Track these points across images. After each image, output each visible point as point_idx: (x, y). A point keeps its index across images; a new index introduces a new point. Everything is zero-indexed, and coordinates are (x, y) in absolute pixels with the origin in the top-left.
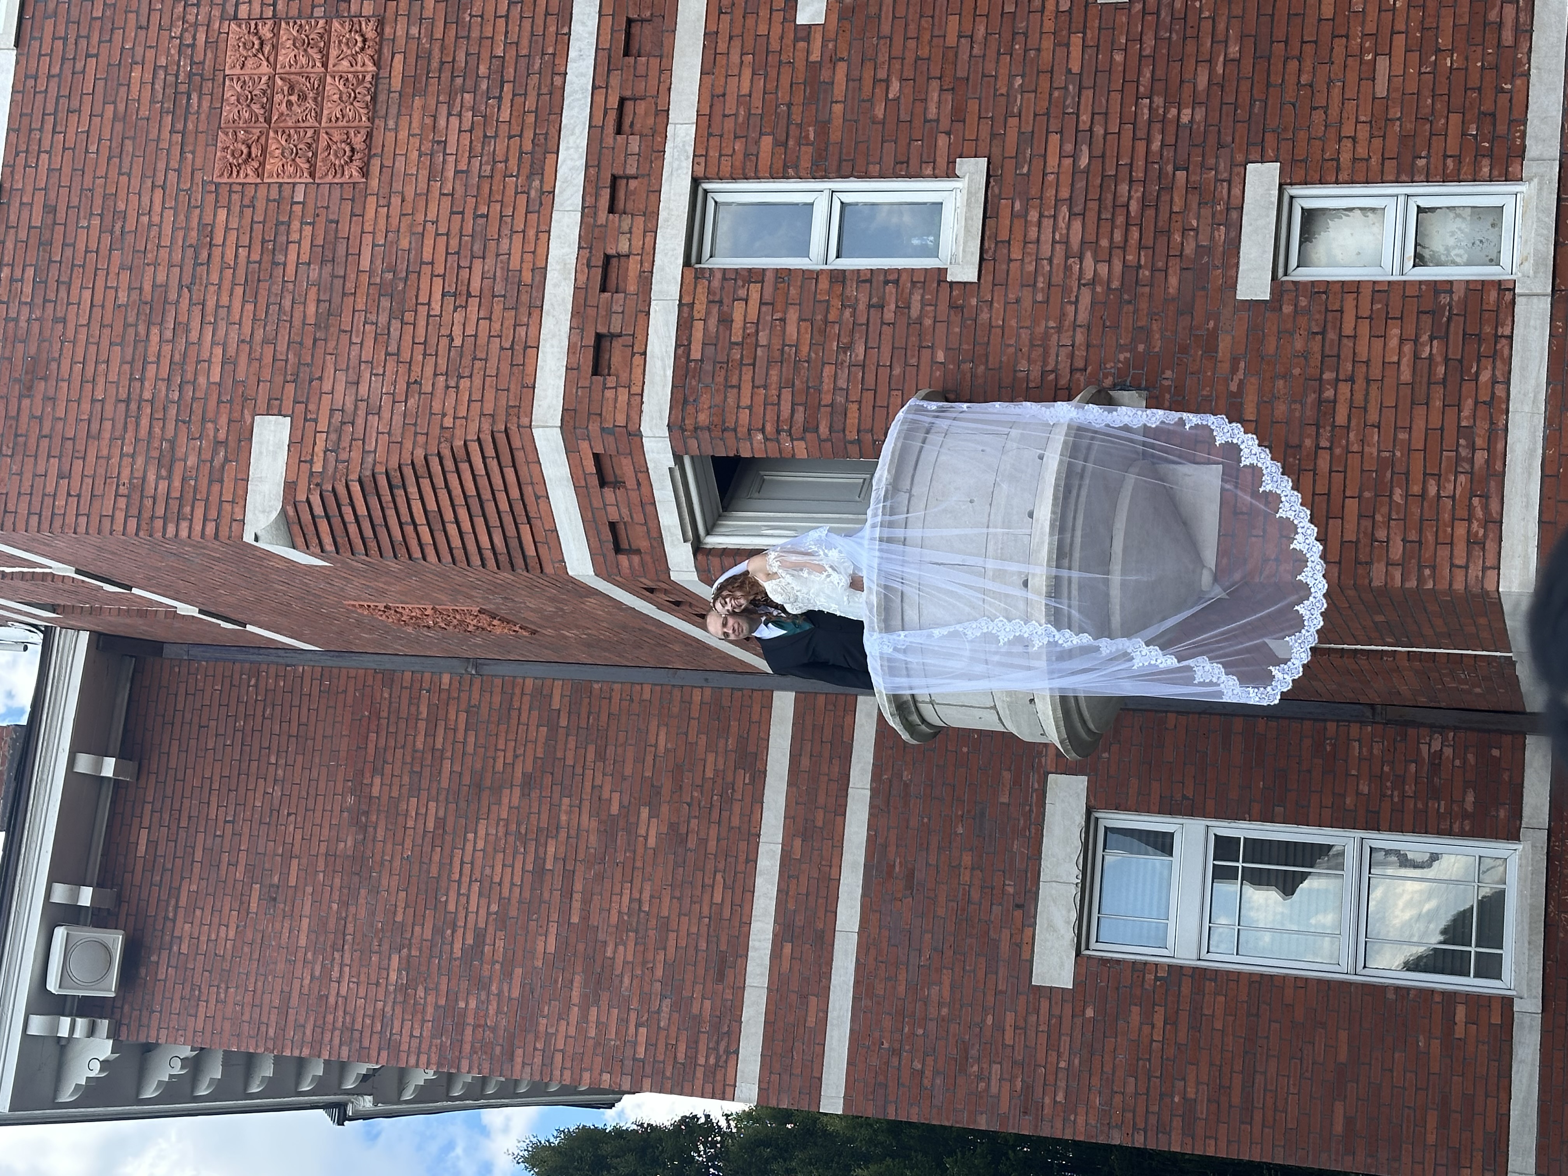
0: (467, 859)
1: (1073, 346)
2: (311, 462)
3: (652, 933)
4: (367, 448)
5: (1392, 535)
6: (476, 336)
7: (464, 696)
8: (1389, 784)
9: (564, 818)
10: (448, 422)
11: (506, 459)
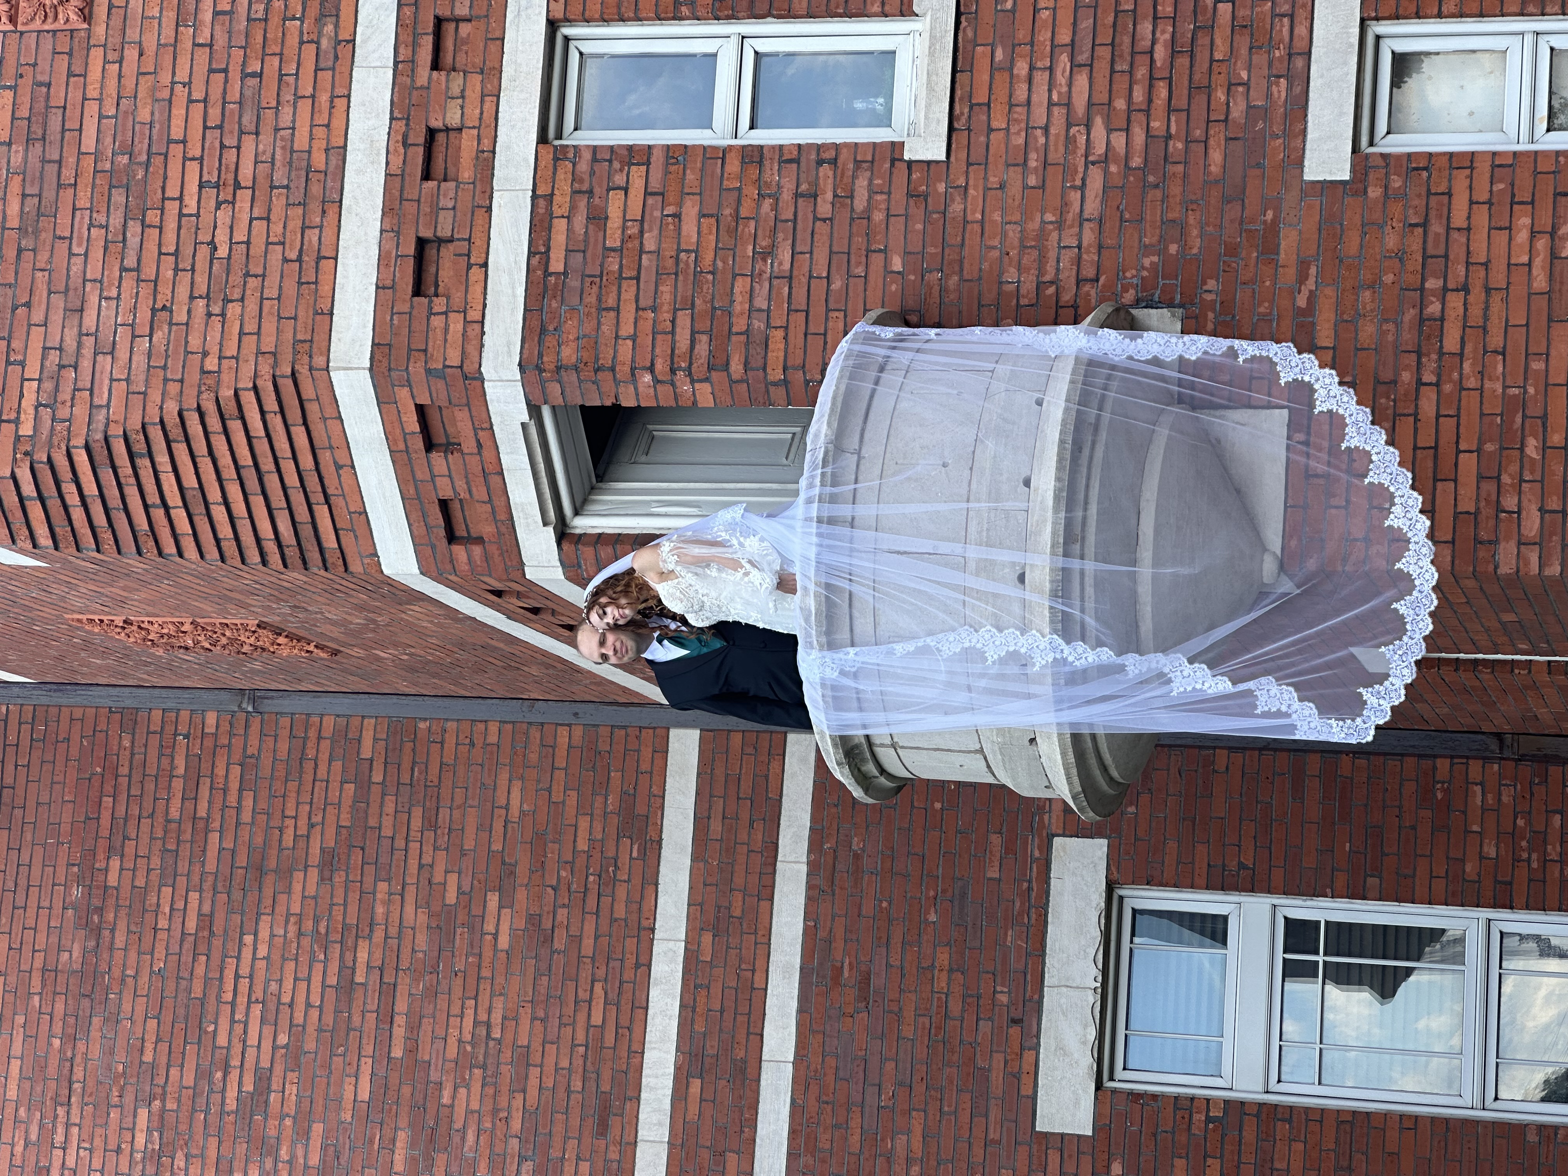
0: (245, 971)
1: (1079, 247)
2: (17, 422)
3: (505, 1069)
4: (97, 401)
5: (1525, 503)
6: (248, 243)
7: (237, 742)
8: (1524, 844)
9: (380, 910)
10: (211, 364)
11: (294, 414)
